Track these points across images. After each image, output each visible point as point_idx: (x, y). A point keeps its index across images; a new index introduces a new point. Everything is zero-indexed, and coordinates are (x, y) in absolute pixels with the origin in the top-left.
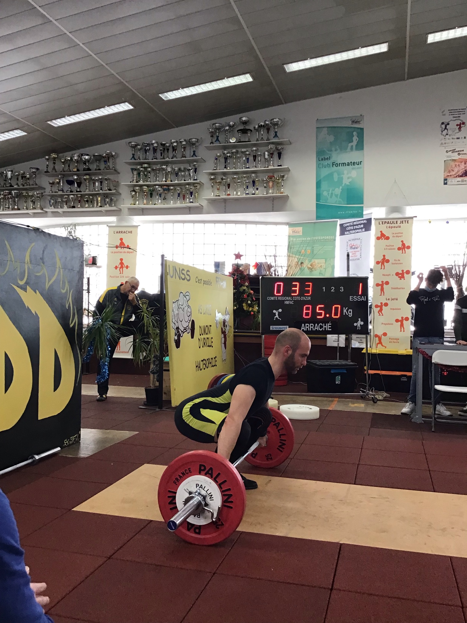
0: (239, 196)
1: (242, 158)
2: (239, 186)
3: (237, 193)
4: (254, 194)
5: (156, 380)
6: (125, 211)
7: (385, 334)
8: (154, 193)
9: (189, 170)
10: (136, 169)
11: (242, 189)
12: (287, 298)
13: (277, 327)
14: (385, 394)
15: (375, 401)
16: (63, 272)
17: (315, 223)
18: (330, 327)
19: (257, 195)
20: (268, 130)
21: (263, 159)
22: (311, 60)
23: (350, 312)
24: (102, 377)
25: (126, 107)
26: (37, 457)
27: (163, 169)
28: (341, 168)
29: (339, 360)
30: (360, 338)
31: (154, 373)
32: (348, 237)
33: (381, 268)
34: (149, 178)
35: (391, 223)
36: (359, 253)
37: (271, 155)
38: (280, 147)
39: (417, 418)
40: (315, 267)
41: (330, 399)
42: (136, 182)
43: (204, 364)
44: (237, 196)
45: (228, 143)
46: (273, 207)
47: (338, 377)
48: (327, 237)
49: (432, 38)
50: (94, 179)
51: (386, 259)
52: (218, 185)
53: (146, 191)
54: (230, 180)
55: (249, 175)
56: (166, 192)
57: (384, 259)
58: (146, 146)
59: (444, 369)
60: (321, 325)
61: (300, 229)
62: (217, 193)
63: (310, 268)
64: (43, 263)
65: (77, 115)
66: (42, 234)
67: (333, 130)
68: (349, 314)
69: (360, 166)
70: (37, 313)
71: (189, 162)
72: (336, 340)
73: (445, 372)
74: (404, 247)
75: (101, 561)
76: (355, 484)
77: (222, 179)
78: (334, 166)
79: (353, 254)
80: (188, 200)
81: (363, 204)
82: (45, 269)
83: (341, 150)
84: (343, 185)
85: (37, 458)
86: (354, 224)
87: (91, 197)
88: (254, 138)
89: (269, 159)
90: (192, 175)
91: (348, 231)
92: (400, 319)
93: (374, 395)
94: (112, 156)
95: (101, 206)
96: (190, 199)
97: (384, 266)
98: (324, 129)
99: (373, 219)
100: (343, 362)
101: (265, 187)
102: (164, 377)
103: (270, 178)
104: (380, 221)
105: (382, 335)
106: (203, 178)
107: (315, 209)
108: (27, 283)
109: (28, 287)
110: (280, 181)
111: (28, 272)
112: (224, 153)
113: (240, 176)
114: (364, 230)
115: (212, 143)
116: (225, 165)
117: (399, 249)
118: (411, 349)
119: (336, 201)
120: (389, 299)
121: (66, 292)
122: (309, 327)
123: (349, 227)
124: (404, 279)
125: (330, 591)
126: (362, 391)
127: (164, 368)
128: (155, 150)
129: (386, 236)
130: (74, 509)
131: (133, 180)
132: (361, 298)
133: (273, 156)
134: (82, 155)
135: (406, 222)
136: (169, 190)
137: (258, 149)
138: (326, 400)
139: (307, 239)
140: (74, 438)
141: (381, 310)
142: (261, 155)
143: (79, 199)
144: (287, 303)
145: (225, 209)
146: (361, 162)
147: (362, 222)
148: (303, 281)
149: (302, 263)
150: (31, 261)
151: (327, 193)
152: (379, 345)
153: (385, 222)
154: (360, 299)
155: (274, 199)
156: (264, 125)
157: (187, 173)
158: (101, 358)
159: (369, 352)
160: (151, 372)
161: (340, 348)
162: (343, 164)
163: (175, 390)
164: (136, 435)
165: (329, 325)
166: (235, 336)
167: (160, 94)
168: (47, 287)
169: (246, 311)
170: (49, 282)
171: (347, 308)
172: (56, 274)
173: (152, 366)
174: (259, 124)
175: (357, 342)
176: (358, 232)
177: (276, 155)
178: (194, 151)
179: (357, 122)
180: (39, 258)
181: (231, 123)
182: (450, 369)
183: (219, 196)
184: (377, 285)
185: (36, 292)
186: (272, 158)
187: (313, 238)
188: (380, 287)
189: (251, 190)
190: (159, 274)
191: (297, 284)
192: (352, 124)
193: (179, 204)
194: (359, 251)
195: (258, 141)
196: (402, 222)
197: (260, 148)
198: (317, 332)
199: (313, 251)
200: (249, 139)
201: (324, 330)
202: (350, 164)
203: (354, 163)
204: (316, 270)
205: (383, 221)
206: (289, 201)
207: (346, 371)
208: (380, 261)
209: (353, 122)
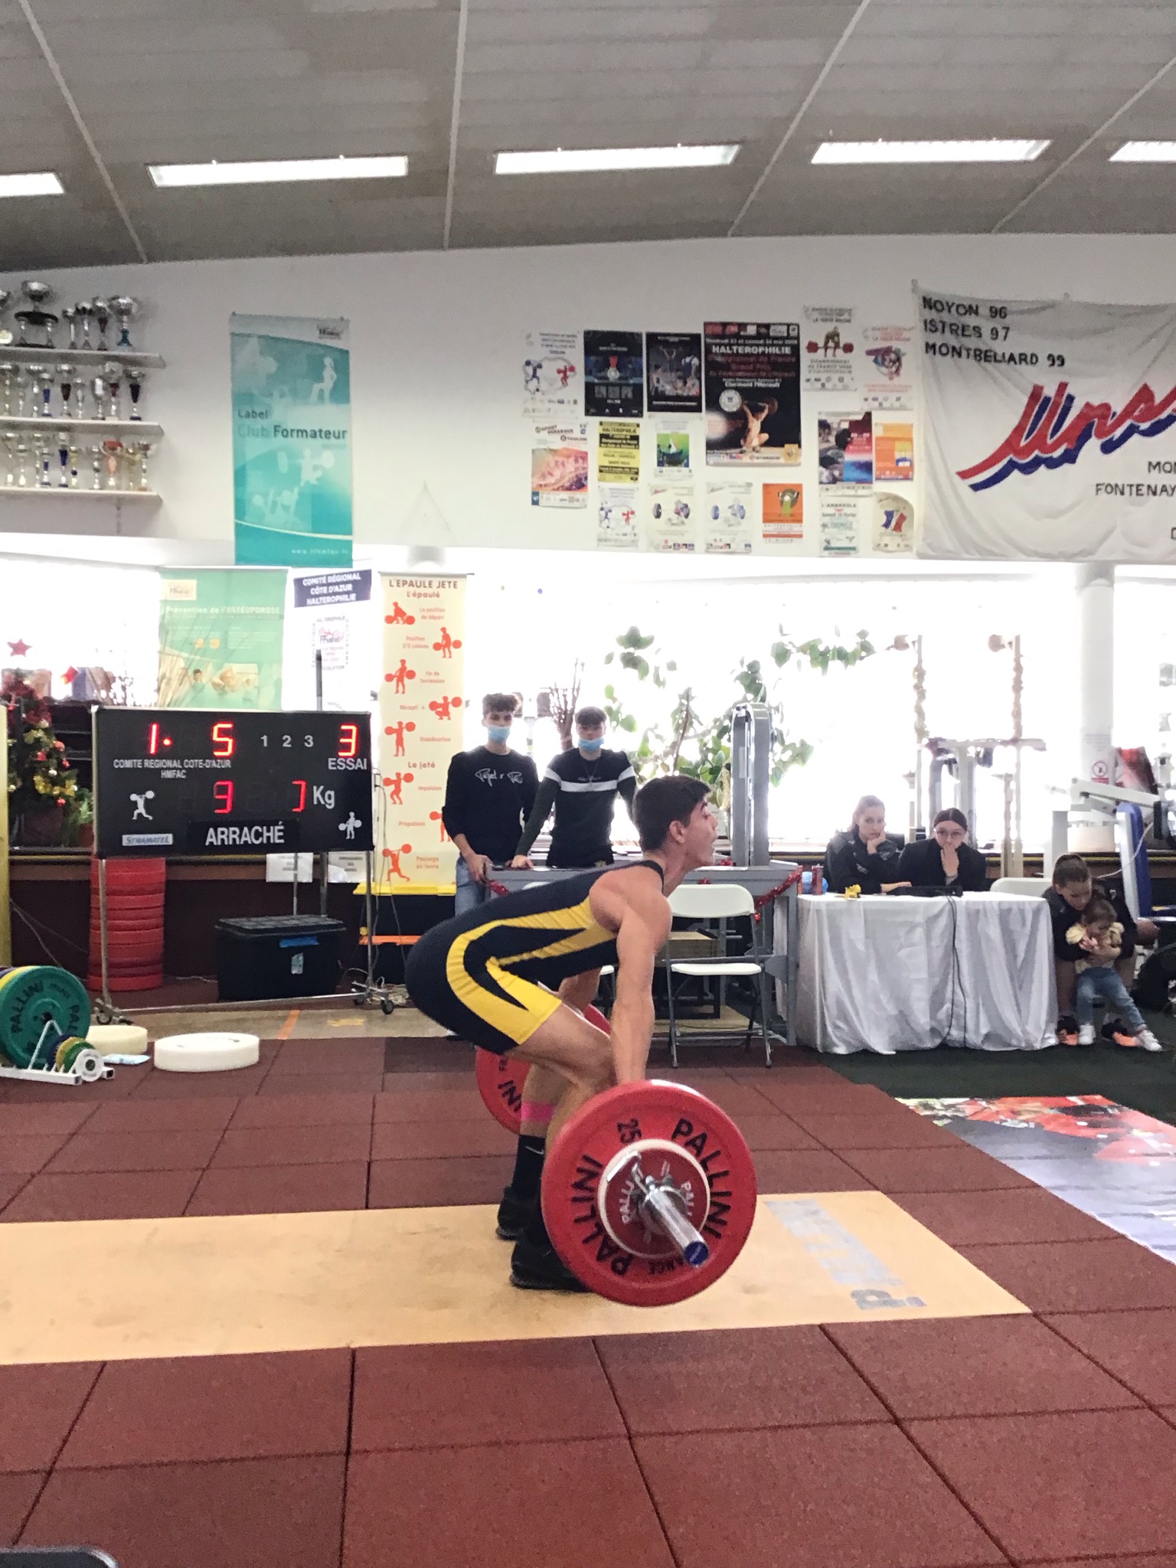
0: (22, 486)
1: (30, 387)
2: (22, 460)
3: (15, 482)
4: (65, 486)
7: (407, 849)
12: (169, 763)
13: (141, 836)
15: (387, 1008)
17: (231, 571)
18: (281, 834)
19: (74, 488)
20: (103, 322)
21: (90, 398)
22: (220, 165)
23: (330, 797)
28: (294, 441)
29: (299, 914)
30: (350, 859)
32: (314, 612)
33: (397, 692)
35: (419, 585)
36: (342, 652)
37: (113, 388)
38: (135, 371)
40: (232, 683)
41: (280, 1013)
44: (15, 488)
46: (119, 524)
47: (298, 957)
48: (263, 610)
49: (508, 164)
51: (409, 669)
55: (50, 434)
57: (403, 669)
60: (257, 831)
61: (191, 584)
63: (218, 685)
67: (271, 344)
68: (327, 803)
69: (340, 441)
72: (289, 866)
74: (448, 644)
76: (367, 1208)
78: (280, 435)
79: (328, 654)
81: (350, 533)
83: (294, 393)
84: (302, 484)
86: (329, 581)
88: (64, 338)
89: (104, 399)
91: (316, 596)
93: (386, 995)
97: (404, 686)
98: (251, 339)
99: (374, 573)
100: (311, 920)
101: (97, 470)
103: (111, 447)
104: (391, 578)
105: (400, 850)
107: (230, 535)
110: (138, 457)
113: (25, 434)
114: (353, 596)
117: (437, 647)
119: (287, 522)
120: (415, 765)
122: (228, 837)
123: (317, 588)
124: (449, 719)
125: (343, 1458)
126: (356, 987)
129: (409, 613)
132: (355, 763)
133: (117, 393)
135: (452, 584)
137: (74, 368)
139: (209, 611)
141: (397, 791)
142: (82, 385)
144: (168, 774)
146: (344, 432)
147: (350, 577)
148: (207, 720)
149: (197, 672)
151: (263, 500)
152: (394, 875)
153: (405, 582)
154: (353, 765)
155: (120, 502)
156: (91, 309)
159: (373, 892)
161: (300, 884)
162: (300, 433)
165: (279, 831)
166: (12, 863)
169: (41, 795)
171: (322, 788)
174: (76, 305)
175: (343, 870)
176: (339, 602)
177: (125, 391)
179: (334, 334)
184: (389, 731)
186: (114, 395)
187: (225, 611)
188: (394, 736)
189: (57, 474)
192: (320, 338)
194: (342, 648)
195: (75, 348)
196: (443, 585)
197: (80, 367)
198: (247, 848)
199: (225, 641)
200: (50, 341)
201: (265, 841)
202: (318, 433)
203: (328, 434)
204: (233, 691)
205: (401, 580)
206: (162, 511)
207: (318, 940)
208: (393, 673)
209: (323, 332)
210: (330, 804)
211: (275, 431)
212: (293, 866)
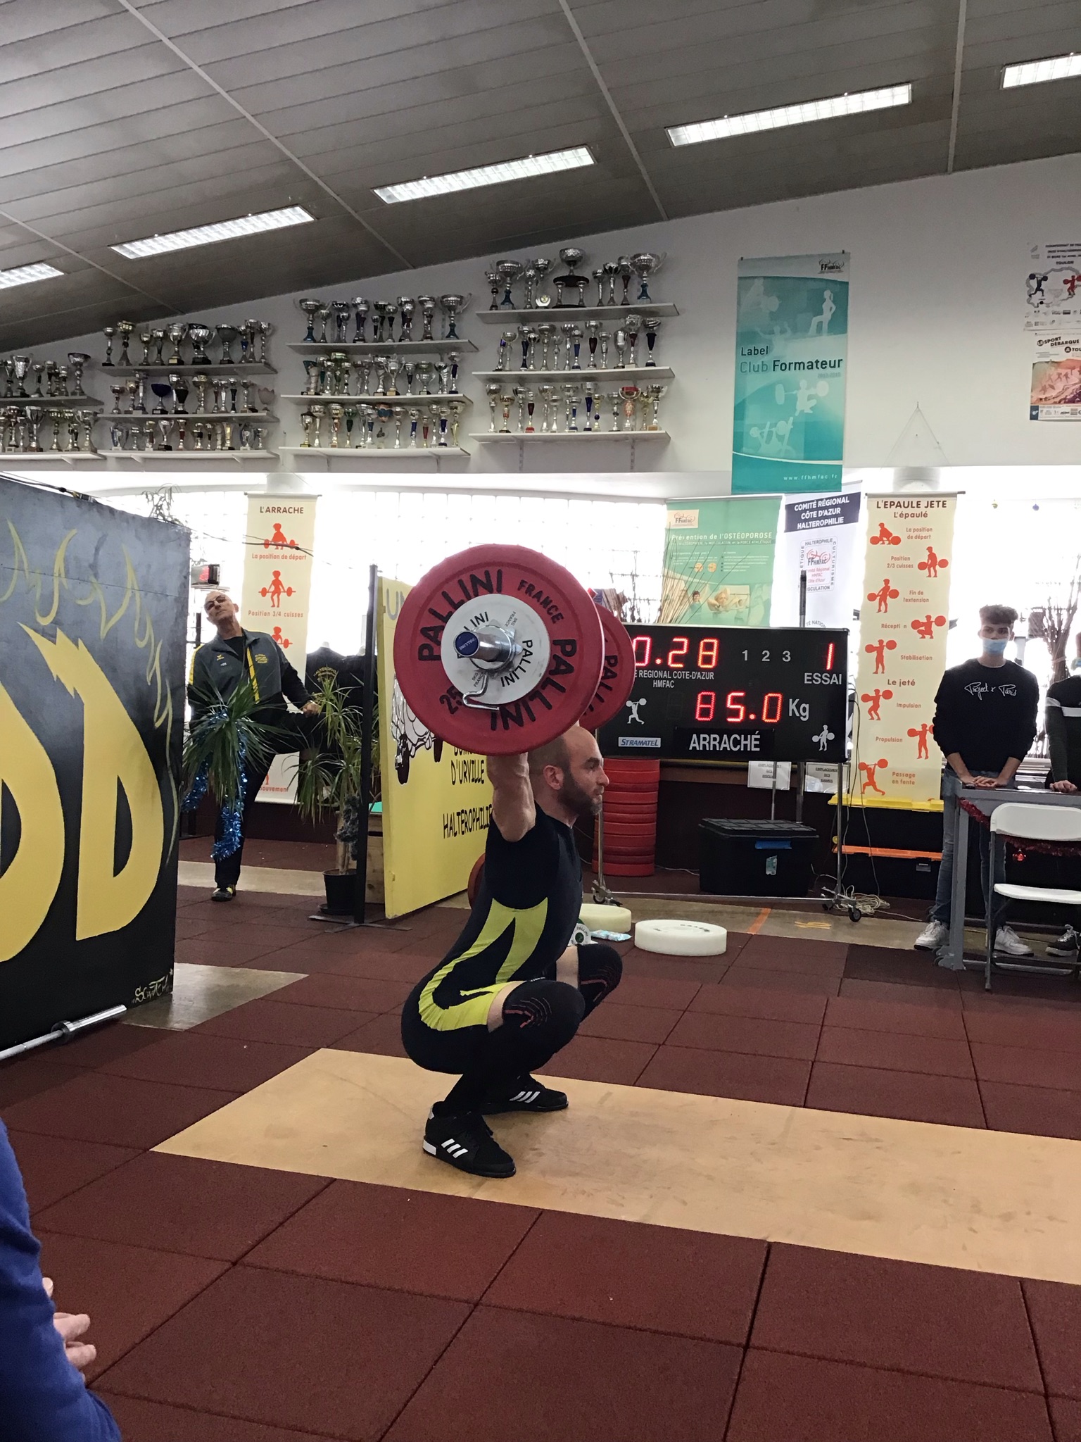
0: (555, 432)
1: (564, 343)
2: (555, 409)
3: (549, 426)
4: (589, 429)
5: (350, 855)
6: (289, 461)
7: (883, 763)
8: (356, 421)
9: (440, 369)
10: (315, 364)
11: (561, 417)
12: (660, 674)
13: (635, 739)
14: (880, 902)
15: (855, 916)
16: (141, 599)
17: (728, 500)
18: (758, 743)
19: (596, 431)
20: (627, 279)
21: (612, 349)
22: (731, 119)
23: (804, 710)
24: (225, 846)
25: (296, 216)
26: (72, 1027)
27: (379, 366)
28: (791, 374)
29: (775, 819)
30: (825, 770)
31: (345, 839)
32: (804, 535)
33: (880, 610)
34: (347, 384)
35: (906, 505)
36: (829, 573)
37: (632, 339)
38: (652, 321)
39: (952, 959)
40: (726, 603)
41: (753, 910)
42: (316, 394)
43: (463, 822)
44: (549, 434)
45: (531, 308)
46: (632, 461)
47: (772, 859)
48: (756, 535)
49: (1015, 77)
50: (217, 384)
51: (891, 589)
52: (507, 406)
53: (337, 414)
54: (536, 395)
55: (578, 385)
56: (383, 418)
57: (886, 588)
58: (341, 310)
59: (1016, 846)
61: (693, 514)
62: (503, 424)
63: (714, 605)
64: (96, 576)
65: (182, 234)
66: (95, 510)
67: (775, 284)
68: (801, 715)
69: (836, 370)
70: (78, 692)
71: (440, 350)
72: (768, 774)
73: (1019, 853)
74: (933, 563)
75: (215, 1269)
76: (805, 1107)
77: (516, 392)
78: (778, 368)
79: (815, 575)
80: (434, 438)
81: (841, 459)
82: (99, 591)
83: (795, 330)
84: (797, 414)
85: (71, 1030)
86: (819, 505)
87: (209, 426)
88: (592, 297)
89: (625, 349)
90: (445, 380)
91: (806, 520)
92: (919, 729)
93: (853, 903)
94: (262, 331)
95: (231, 449)
96: (439, 437)
97: (886, 605)
98: (756, 280)
99: (863, 496)
100: (785, 826)
101: (616, 414)
102: (371, 850)
103: (629, 392)
104: (880, 500)
105: (875, 765)
106: (472, 388)
107: (728, 466)
108: (57, 622)
109: (59, 633)
110: (651, 400)
111: (60, 596)
112: (522, 333)
113: (558, 385)
114: (841, 519)
115: (494, 306)
116: (524, 360)
117: (922, 566)
118: (941, 798)
119: (780, 451)
120: (894, 683)
121: (148, 645)
122: (709, 743)
123: (807, 513)
124: (932, 637)
125: (741, 1350)
126: (826, 893)
127: (370, 829)
128: (361, 320)
129: (894, 535)
130: (155, 1149)
131: (309, 389)
132: (830, 678)
133: (636, 341)
134: (191, 326)
135: (941, 504)
136: (390, 414)
137: (601, 324)
138: (743, 913)
139: (708, 537)
140: (159, 984)
141: (875, 708)
142: (607, 338)
143: (182, 430)
144: (659, 684)
145: (521, 462)
146: (839, 361)
147: (839, 501)
148: (695, 635)
149: (695, 593)
150: (67, 572)
151: (760, 431)
152: (869, 789)
153: (892, 504)
154: (828, 679)
155: (634, 441)
156: (617, 268)
157: (434, 377)
158: (224, 801)
159: (844, 803)
160: (340, 836)
161: (778, 791)
162: (797, 365)
163: (394, 880)
164: (301, 981)
165: (756, 739)
167: (376, 188)
168: (103, 634)
170: (108, 621)
171: (797, 700)
172: (126, 602)
173: (342, 823)
174: (604, 266)
175: (818, 780)
176: (827, 525)
177: (643, 338)
178: (452, 326)
179: (835, 268)
180: (86, 564)
181: (541, 262)
182: (1032, 848)
183: (507, 431)
184: (869, 649)
185: (77, 645)
186: (633, 345)
187: (723, 537)
188: (875, 654)
189: (582, 420)
190: (365, 610)
191: (683, 643)
192: (821, 272)
193: (413, 448)
194: (828, 569)
195: (603, 306)
196: (931, 505)
197: (604, 322)
198: (726, 754)
199: (721, 565)
200: (581, 300)
201: (742, 749)
202: (815, 365)
203: (824, 363)
204: (727, 611)
205: (887, 501)
206: (670, 447)
207: (791, 845)
208: (877, 593)
209: (824, 267)
210: (805, 717)
211: (774, 366)
212: (772, 774)
